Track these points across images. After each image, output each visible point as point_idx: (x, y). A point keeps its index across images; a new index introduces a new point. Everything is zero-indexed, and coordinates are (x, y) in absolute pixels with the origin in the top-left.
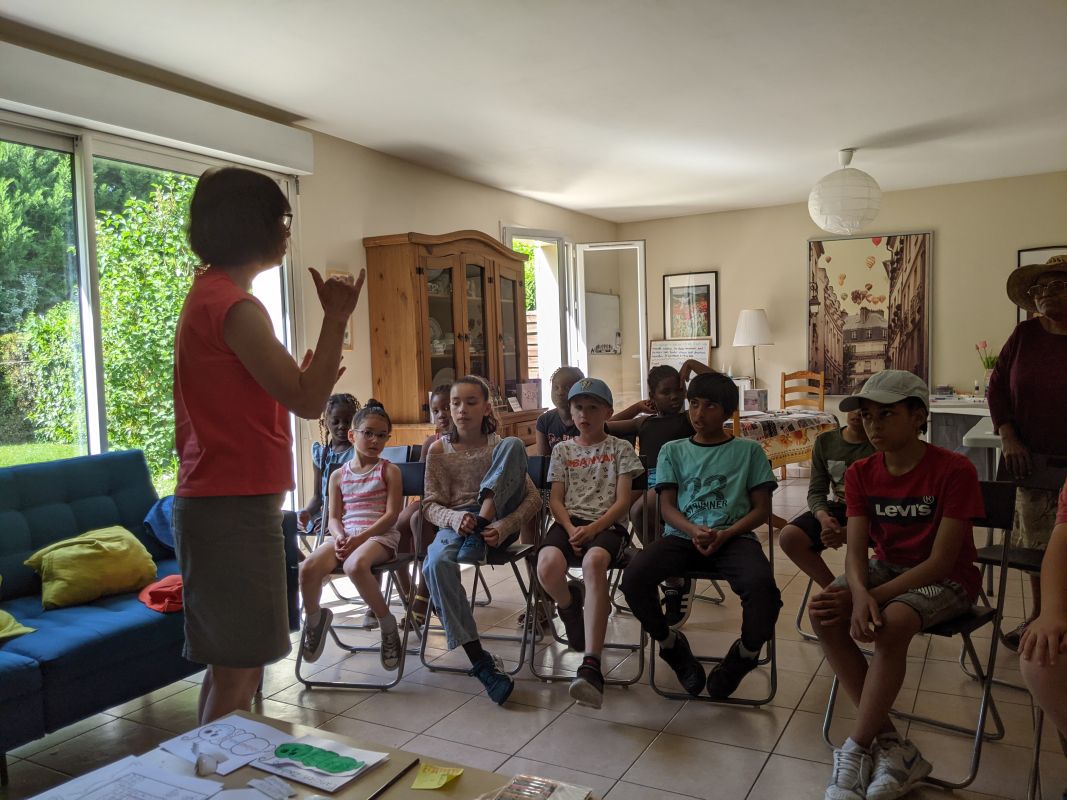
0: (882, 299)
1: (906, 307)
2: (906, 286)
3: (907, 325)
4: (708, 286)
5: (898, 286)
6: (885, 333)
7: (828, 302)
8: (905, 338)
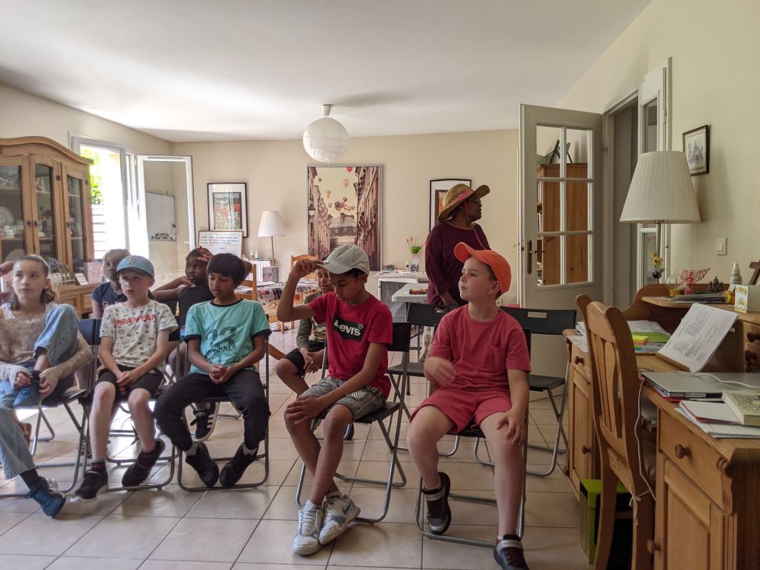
0: (353, 208)
1: (367, 214)
2: (367, 200)
3: (368, 226)
4: (240, 193)
5: (362, 200)
6: (355, 230)
7: (320, 209)
8: (366, 233)
